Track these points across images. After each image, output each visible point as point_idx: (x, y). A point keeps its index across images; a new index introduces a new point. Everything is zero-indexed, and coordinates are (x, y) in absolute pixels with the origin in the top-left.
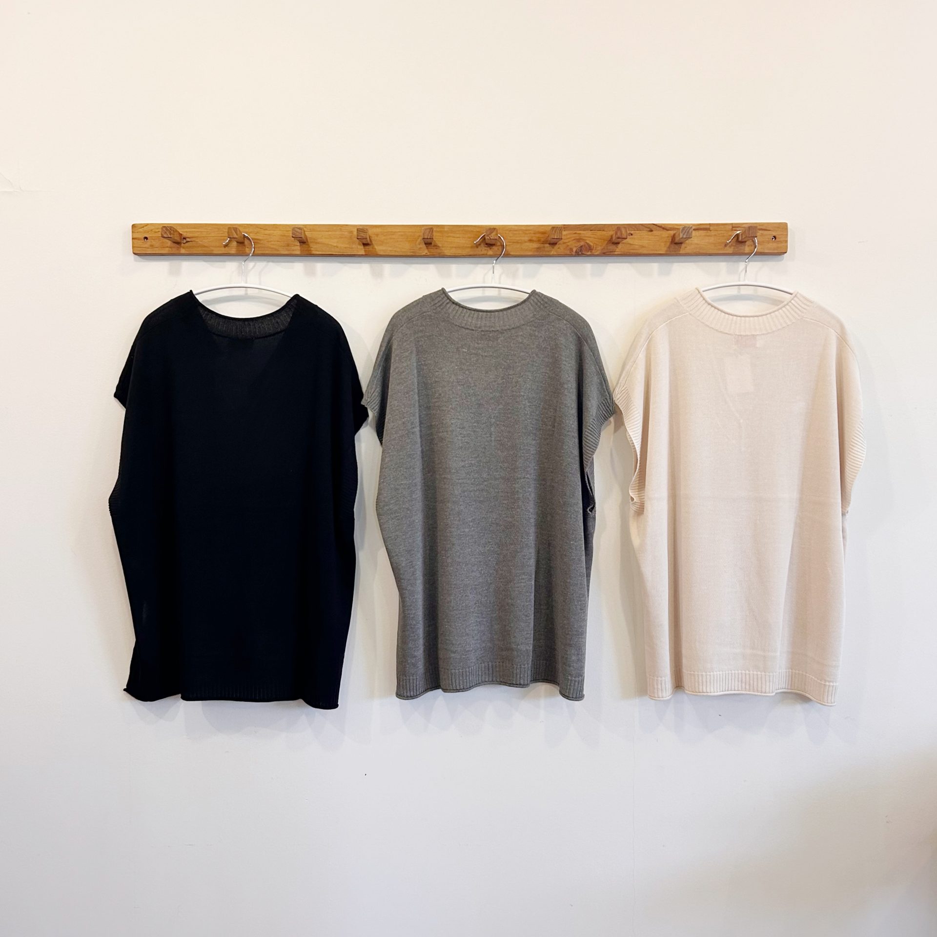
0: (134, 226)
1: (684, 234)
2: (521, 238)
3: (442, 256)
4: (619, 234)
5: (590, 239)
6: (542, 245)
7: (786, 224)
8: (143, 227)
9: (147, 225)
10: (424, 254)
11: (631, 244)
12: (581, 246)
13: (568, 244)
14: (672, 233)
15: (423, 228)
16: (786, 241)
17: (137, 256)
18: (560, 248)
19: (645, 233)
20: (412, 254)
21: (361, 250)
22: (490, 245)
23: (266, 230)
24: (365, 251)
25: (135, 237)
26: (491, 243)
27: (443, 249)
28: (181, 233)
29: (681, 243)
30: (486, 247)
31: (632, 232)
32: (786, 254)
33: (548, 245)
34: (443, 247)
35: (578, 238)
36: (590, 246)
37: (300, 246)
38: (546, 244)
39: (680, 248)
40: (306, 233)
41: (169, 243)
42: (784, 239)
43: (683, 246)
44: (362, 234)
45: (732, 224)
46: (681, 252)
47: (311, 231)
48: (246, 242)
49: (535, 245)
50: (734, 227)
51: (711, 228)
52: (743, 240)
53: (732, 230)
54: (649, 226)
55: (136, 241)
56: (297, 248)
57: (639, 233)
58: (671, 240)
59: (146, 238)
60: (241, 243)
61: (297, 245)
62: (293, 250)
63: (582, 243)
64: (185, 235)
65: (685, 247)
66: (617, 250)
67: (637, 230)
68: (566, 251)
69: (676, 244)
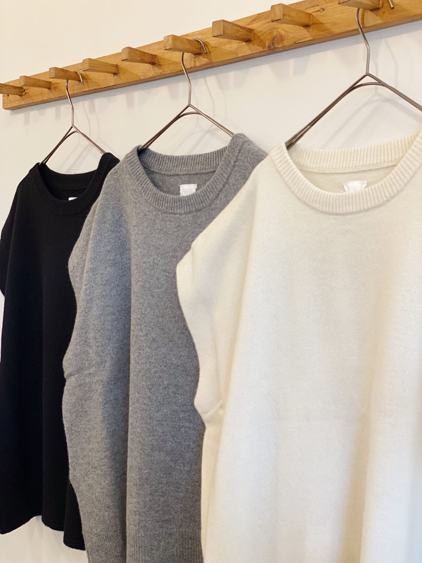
5: (283, 26)
11: (322, 23)
12: (274, 38)
13: (262, 37)
18: (255, 45)
19: (336, 5)
31: (324, 6)
33: (244, 43)
35: (272, 27)
36: (281, 36)
55: (4, 97)
57: (331, 6)
59: (8, 95)
63: (275, 33)
64: (24, 88)
65: (384, 13)
66: (308, 35)
67: (330, 2)
68: (259, 48)
69: (372, 10)
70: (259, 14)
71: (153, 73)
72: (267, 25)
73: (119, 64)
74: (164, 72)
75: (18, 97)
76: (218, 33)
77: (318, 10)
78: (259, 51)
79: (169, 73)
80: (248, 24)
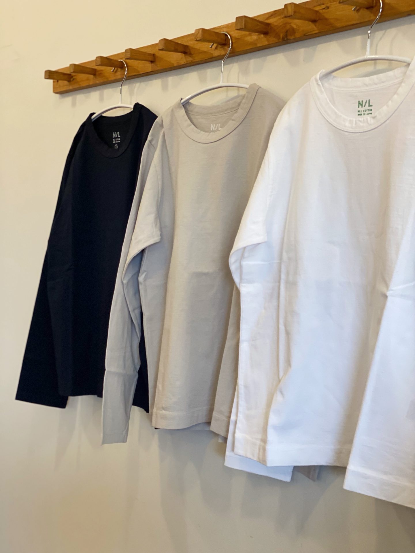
5: (294, 21)
6: (258, 36)
11: (326, 19)
12: (287, 31)
13: (277, 31)
18: (272, 37)
31: (328, 5)
33: (262, 36)
34: (195, 54)
35: (285, 22)
56: (119, 75)
57: (333, 5)
59: (58, 81)
63: (288, 27)
66: (315, 28)
67: (334, 2)
68: (275, 39)
70: (275, 11)
71: (185, 61)
72: (282, 20)
73: (155, 54)
74: (194, 60)
75: (66, 82)
76: (240, 27)
77: (324, 8)
78: (274, 42)
79: (198, 61)
80: (267, 19)
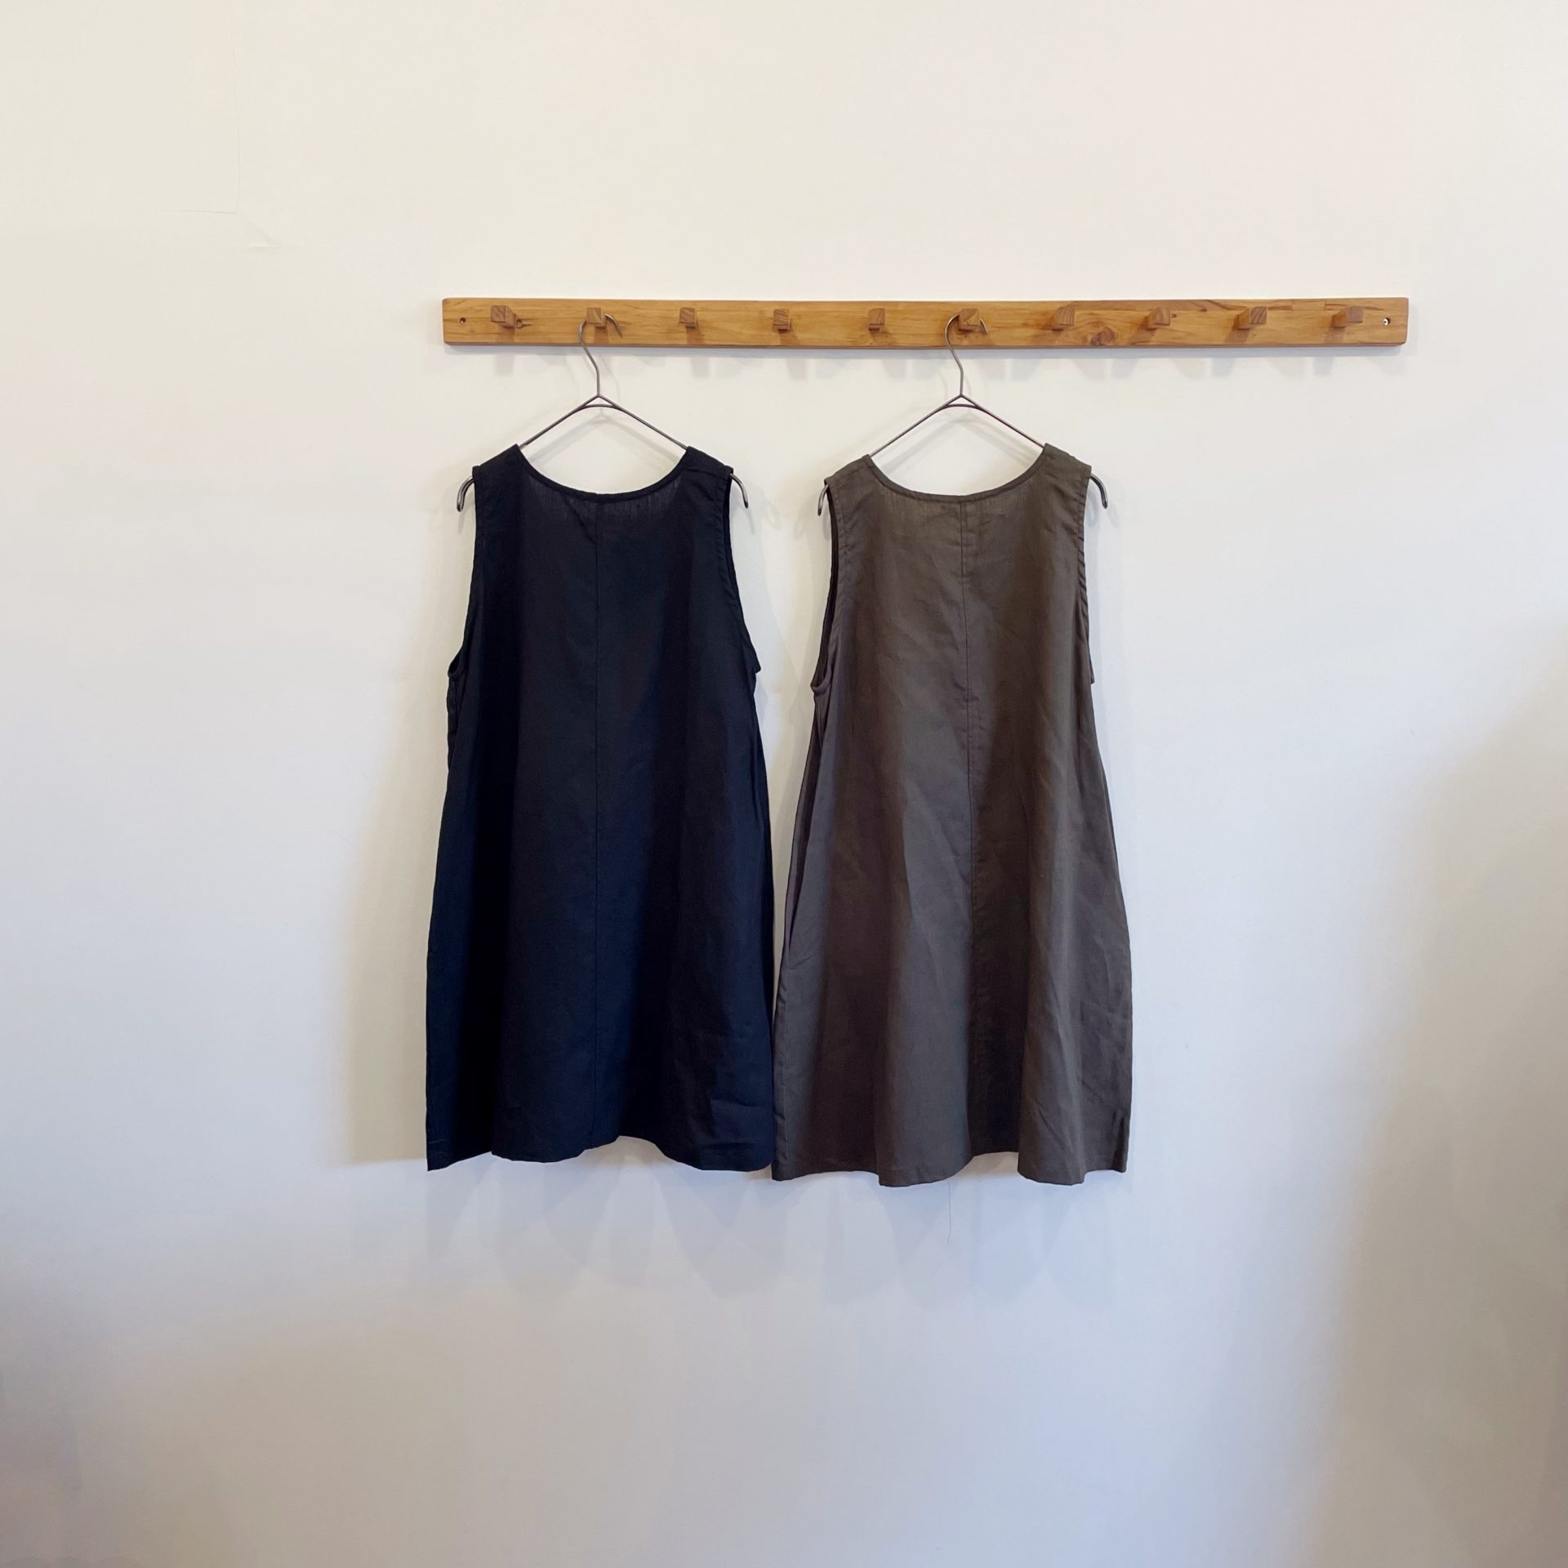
0: (445, 302)
1: (1255, 317)
2: (1011, 321)
3: (893, 346)
4: (1158, 318)
5: (1111, 322)
6: (1042, 331)
7: (1406, 300)
8: (459, 303)
9: (464, 300)
10: (868, 344)
11: (1173, 330)
12: (1100, 334)
13: (1081, 329)
14: (1235, 313)
15: (870, 308)
16: (1406, 327)
17: (448, 346)
18: (1069, 336)
19: (1193, 314)
20: (850, 344)
21: (776, 338)
22: (965, 332)
23: (637, 308)
24: (782, 340)
25: (446, 318)
26: (970, 328)
27: (894, 336)
28: (515, 312)
29: (1248, 329)
30: (958, 334)
31: (1176, 312)
32: (1403, 345)
33: (1050, 332)
34: (894, 334)
35: (1094, 320)
36: (1112, 333)
37: (688, 332)
38: (1048, 329)
39: (1247, 336)
40: (698, 313)
41: (497, 328)
42: (1401, 322)
43: (1251, 333)
44: (782, 318)
45: (1325, 300)
46: (1247, 342)
47: (703, 310)
48: (610, 327)
49: (1030, 332)
50: (1328, 304)
51: (1294, 307)
52: (1342, 325)
53: (1325, 310)
54: (1202, 303)
55: (447, 323)
56: (683, 337)
57: (1187, 313)
58: (1232, 325)
59: (463, 320)
60: (601, 329)
61: (682, 332)
62: (676, 339)
63: (1101, 329)
64: (520, 315)
65: (1255, 335)
66: (1153, 339)
67: (1184, 310)
68: (1075, 339)
69: (1240, 329)
70: (1075, 302)
72: (1090, 317)
